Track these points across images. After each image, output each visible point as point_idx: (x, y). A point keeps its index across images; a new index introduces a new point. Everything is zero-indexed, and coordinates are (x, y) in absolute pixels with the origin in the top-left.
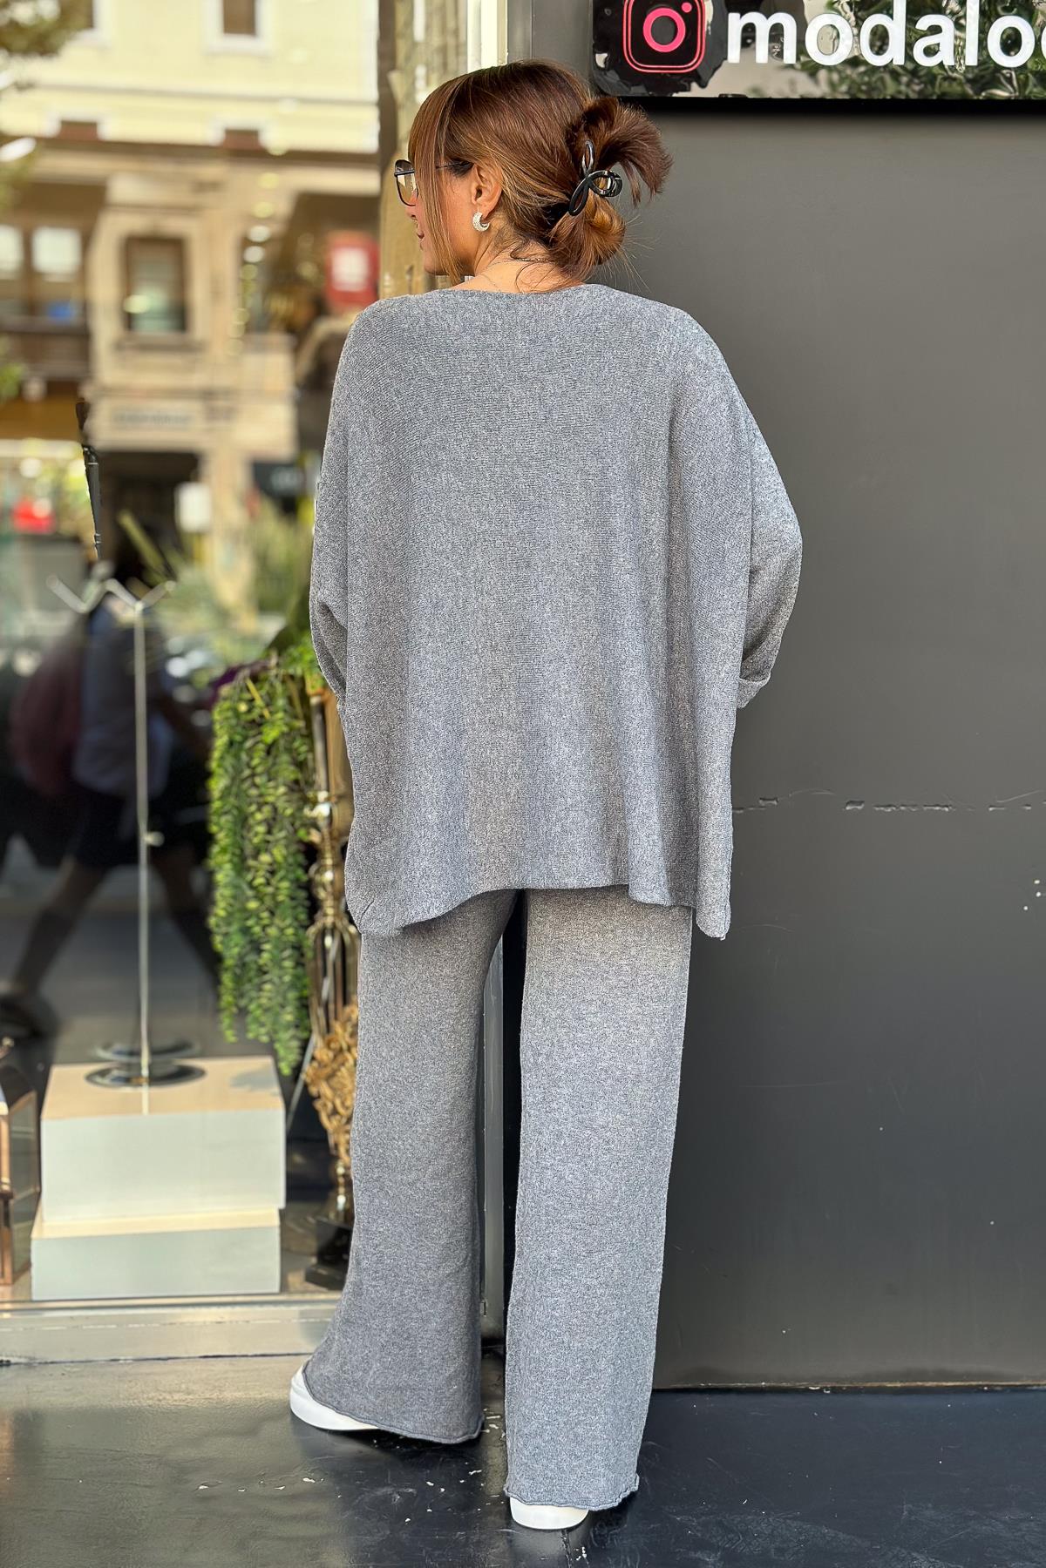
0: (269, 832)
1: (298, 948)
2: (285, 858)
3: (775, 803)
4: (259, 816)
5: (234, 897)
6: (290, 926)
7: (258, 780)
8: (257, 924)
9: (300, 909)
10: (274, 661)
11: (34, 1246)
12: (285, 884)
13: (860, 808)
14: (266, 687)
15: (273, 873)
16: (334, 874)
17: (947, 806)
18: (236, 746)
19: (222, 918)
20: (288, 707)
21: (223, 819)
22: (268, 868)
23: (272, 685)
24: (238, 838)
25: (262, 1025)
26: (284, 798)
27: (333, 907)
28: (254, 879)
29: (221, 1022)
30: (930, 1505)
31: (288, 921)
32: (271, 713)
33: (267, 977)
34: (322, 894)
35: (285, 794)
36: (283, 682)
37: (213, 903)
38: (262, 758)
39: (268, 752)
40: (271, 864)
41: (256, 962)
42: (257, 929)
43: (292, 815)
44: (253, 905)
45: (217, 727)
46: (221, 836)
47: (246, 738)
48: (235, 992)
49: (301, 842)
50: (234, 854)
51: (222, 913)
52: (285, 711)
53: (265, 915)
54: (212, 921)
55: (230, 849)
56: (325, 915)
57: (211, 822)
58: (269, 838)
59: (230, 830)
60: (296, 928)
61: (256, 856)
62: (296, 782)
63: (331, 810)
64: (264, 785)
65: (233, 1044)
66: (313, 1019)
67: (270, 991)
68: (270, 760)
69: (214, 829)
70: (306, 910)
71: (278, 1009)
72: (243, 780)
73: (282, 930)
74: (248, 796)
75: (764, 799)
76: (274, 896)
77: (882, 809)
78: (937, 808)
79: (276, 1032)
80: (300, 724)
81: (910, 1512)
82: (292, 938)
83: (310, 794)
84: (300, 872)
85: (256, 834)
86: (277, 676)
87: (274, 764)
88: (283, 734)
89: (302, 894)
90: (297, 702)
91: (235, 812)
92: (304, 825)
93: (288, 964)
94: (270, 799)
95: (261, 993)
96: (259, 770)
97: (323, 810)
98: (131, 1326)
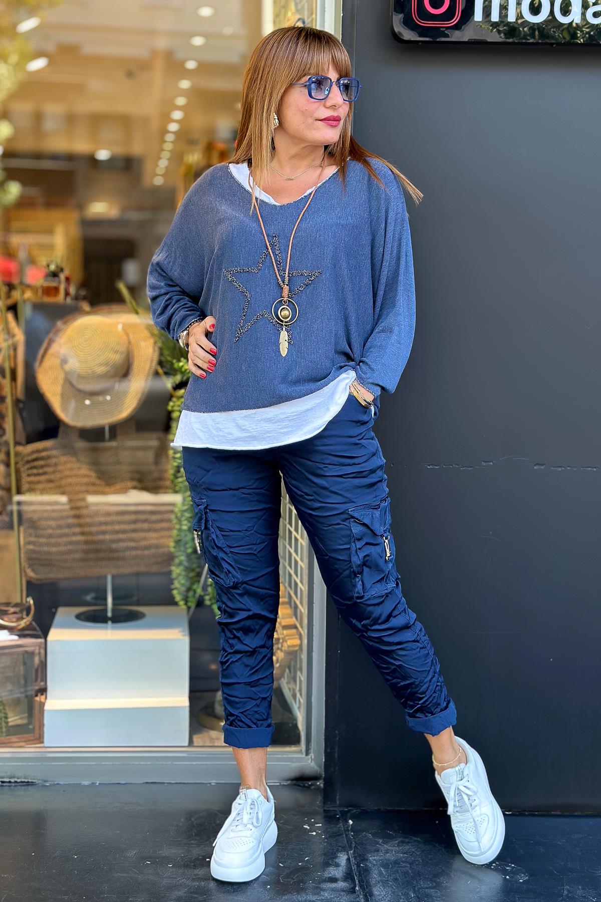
3: (492, 463)
11: (46, 714)
13: (542, 467)
17: (595, 468)
75: (485, 462)
77: (556, 468)
78: (589, 469)
98: (103, 763)
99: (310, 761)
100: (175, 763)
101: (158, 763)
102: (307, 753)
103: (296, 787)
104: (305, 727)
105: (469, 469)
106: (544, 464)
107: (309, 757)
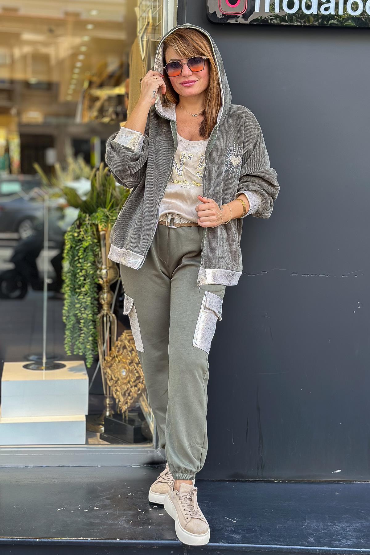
0: (85, 280)
1: (94, 321)
2: (89, 289)
3: (267, 272)
4: (81, 274)
5: (71, 303)
6: (91, 313)
7: (80, 261)
8: (80, 313)
9: (95, 308)
10: (87, 218)
12: (89, 299)
13: (296, 275)
14: (85, 227)
15: (86, 294)
16: (107, 296)
17: (327, 275)
18: (73, 249)
19: (67, 310)
20: (92, 235)
21: (68, 275)
22: (84, 293)
23: (87, 227)
24: (73, 282)
25: (80, 349)
26: (90, 268)
27: (107, 307)
28: (78, 296)
29: (65, 348)
30: (315, 521)
31: (90, 312)
32: (86, 236)
33: (83, 332)
34: (103, 302)
35: (90, 266)
36: (91, 226)
37: (63, 305)
38: (82, 253)
39: (85, 251)
40: (85, 291)
41: (78, 327)
42: (79, 314)
43: (93, 274)
44: (78, 306)
45: (66, 241)
46: (67, 281)
47: (77, 246)
48: (71, 338)
49: (96, 283)
50: (71, 287)
51: (66, 308)
52: (91, 236)
53: (83, 309)
54: (64, 311)
55: (70, 286)
56: (104, 310)
57: (63, 275)
58: (85, 282)
59: (70, 278)
60: (93, 315)
61: (79, 288)
62: (94, 262)
63: (107, 272)
64: (83, 263)
65: (69, 356)
66: (99, 347)
67: (84, 337)
68: (85, 254)
69: (64, 278)
70: (97, 308)
71: (86, 344)
72: (75, 261)
73: (88, 315)
74: (77, 267)
75: (263, 271)
76: (86, 302)
77: (304, 275)
78: (324, 276)
79: (85, 352)
80: (96, 241)
81: (308, 523)
82: (91, 318)
83: (100, 266)
84: (95, 294)
85: (80, 280)
86: (89, 223)
87: (87, 255)
88: (90, 244)
89: (96, 302)
90: (95, 233)
91: (72, 272)
92: (97, 277)
93: (91, 327)
94: (85, 268)
95: (81, 338)
96: (81, 257)
97: (104, 272)
98: (32, 454)
99: (158, 453)
100: (76, 454)
101: (66, 454)
102: (157, 448)
103: (150, 468)
104: (155, 432)
105: (253, 275)
106: (298, 273)
107: (158, 450)
